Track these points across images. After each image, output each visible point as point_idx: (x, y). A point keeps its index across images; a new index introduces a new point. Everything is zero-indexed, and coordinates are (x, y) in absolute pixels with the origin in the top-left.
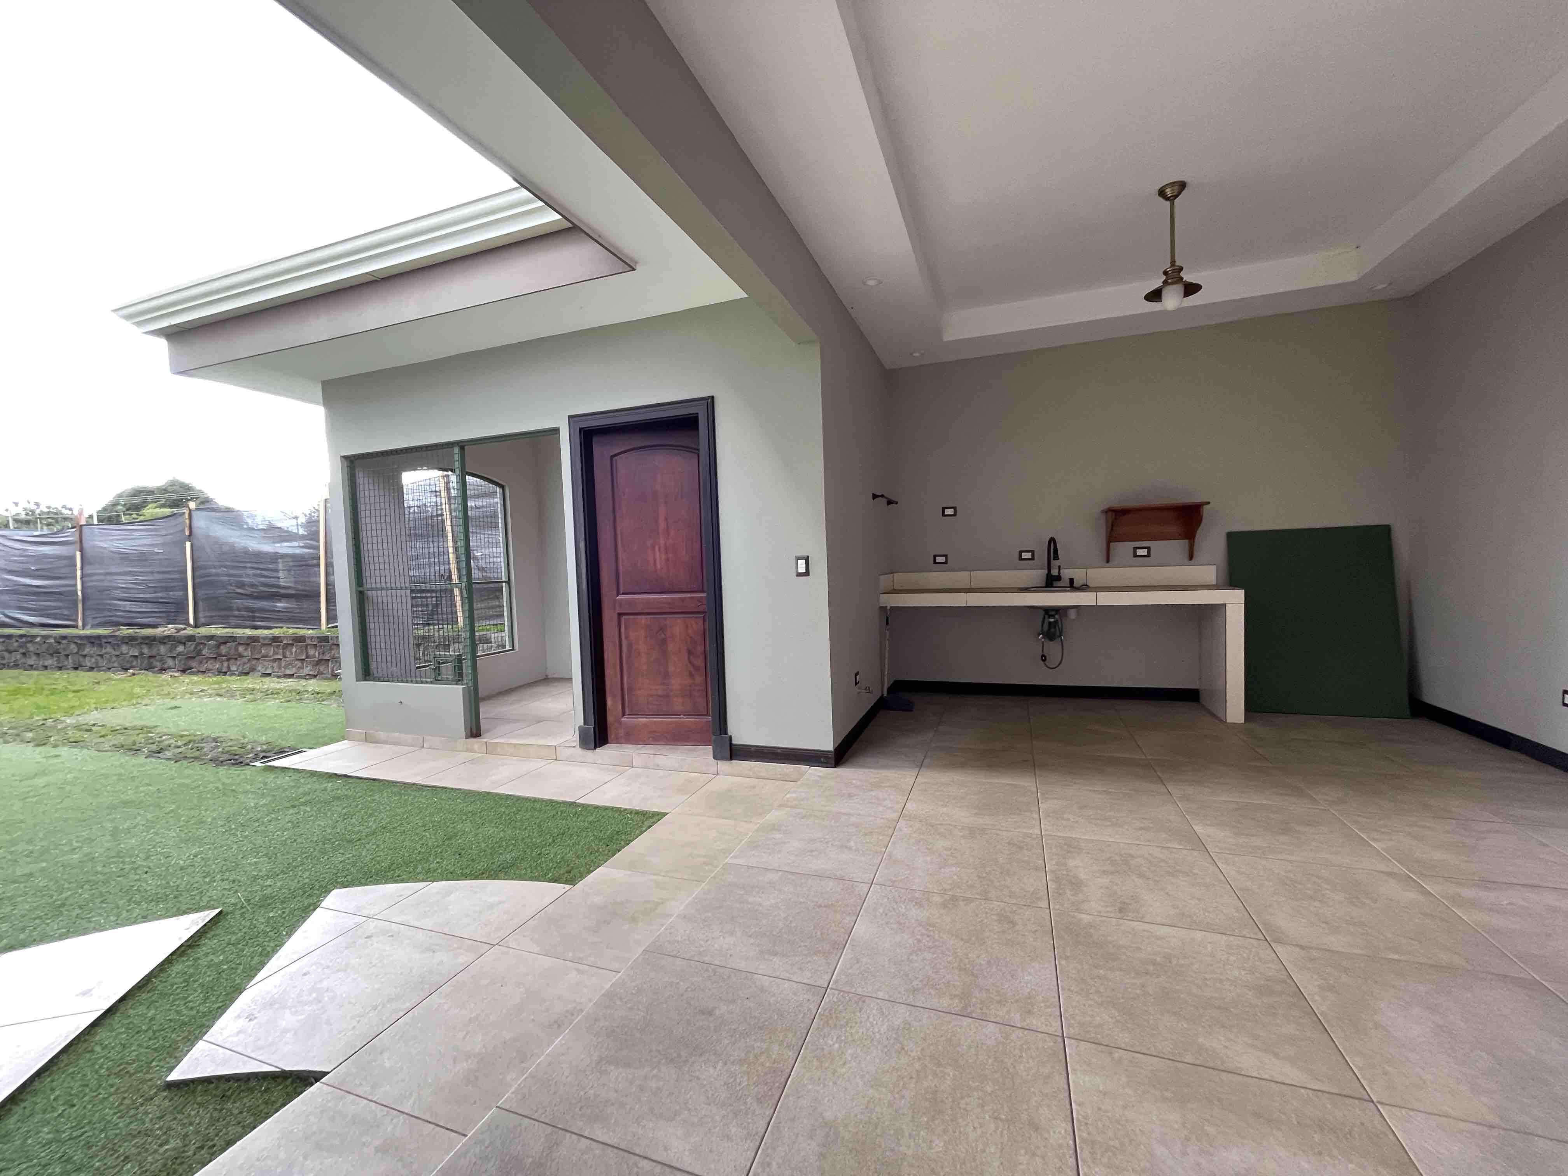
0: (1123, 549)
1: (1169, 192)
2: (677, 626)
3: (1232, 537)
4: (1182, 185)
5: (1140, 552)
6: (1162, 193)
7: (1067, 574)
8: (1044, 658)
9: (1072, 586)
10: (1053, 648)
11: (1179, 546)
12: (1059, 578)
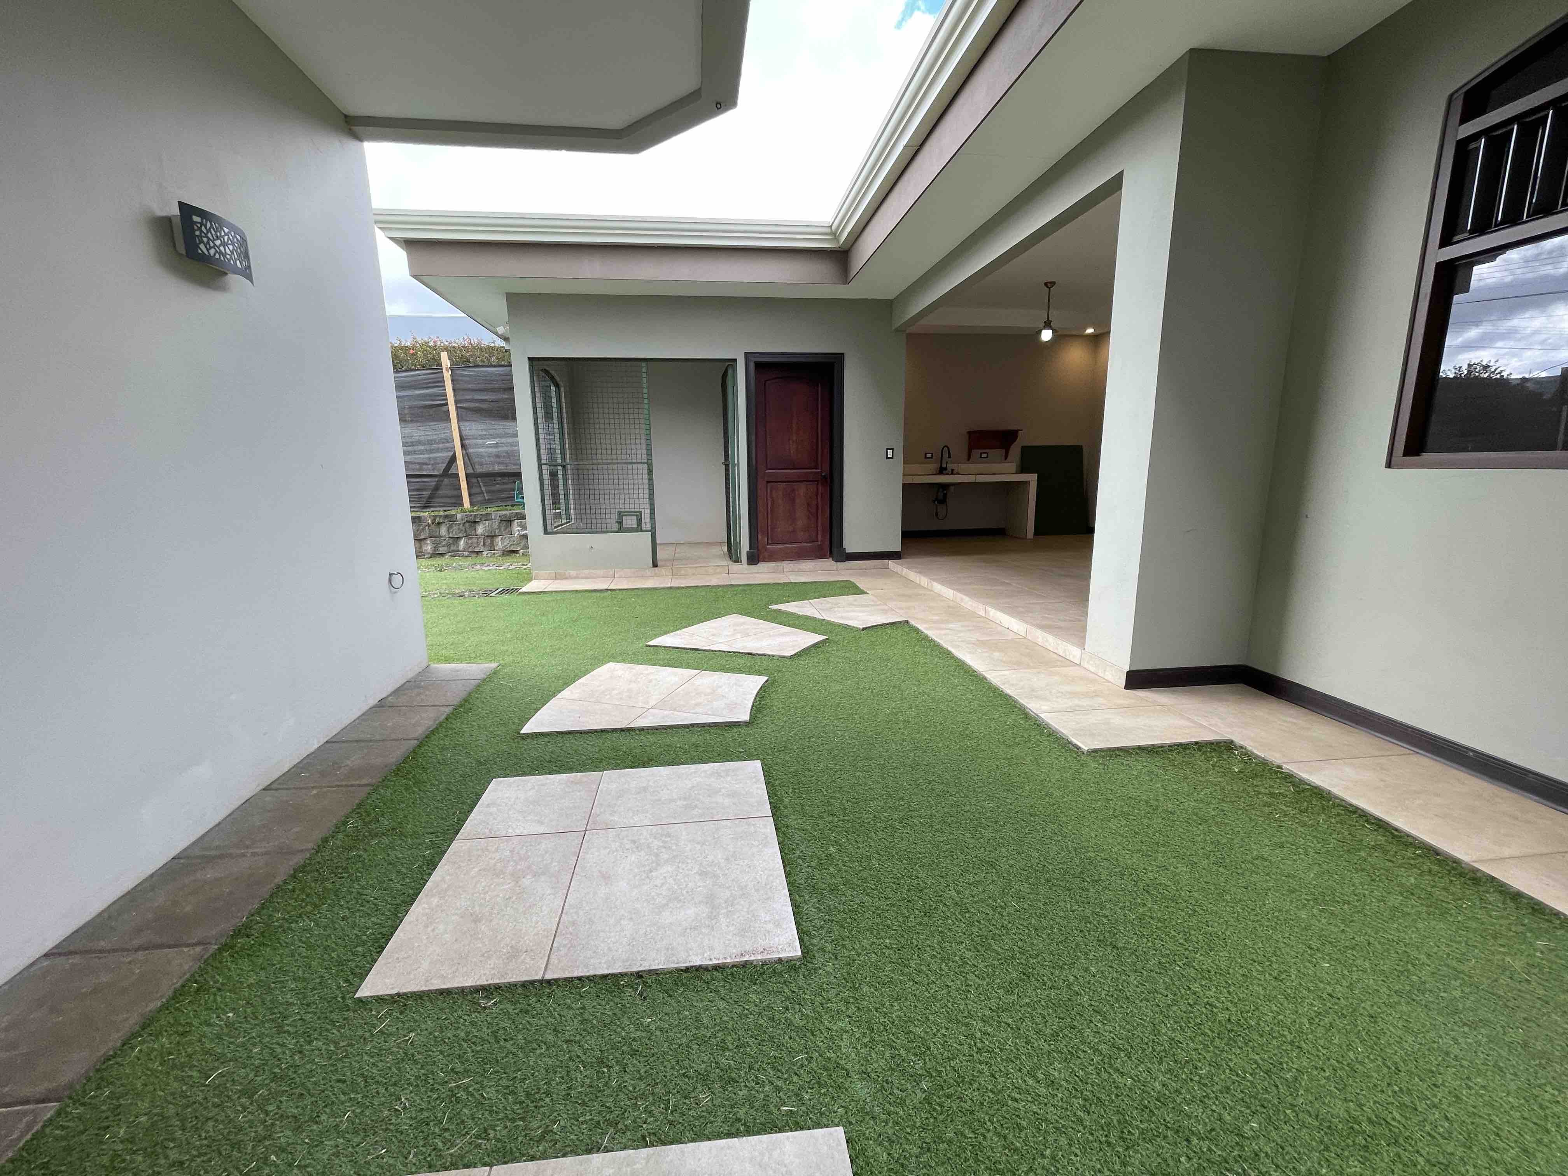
0: (976, 453)
1: (1049, 285)
2: (802, 490)
3: (1024, 448)
4: (1054, 283)
5: (984, 455)
6: (1046, 284)
7: (950, 466)
8: (937, 514)
9: (952, 472)
10: (942, 510)
11: (999, 452)
12: (946, 469)
